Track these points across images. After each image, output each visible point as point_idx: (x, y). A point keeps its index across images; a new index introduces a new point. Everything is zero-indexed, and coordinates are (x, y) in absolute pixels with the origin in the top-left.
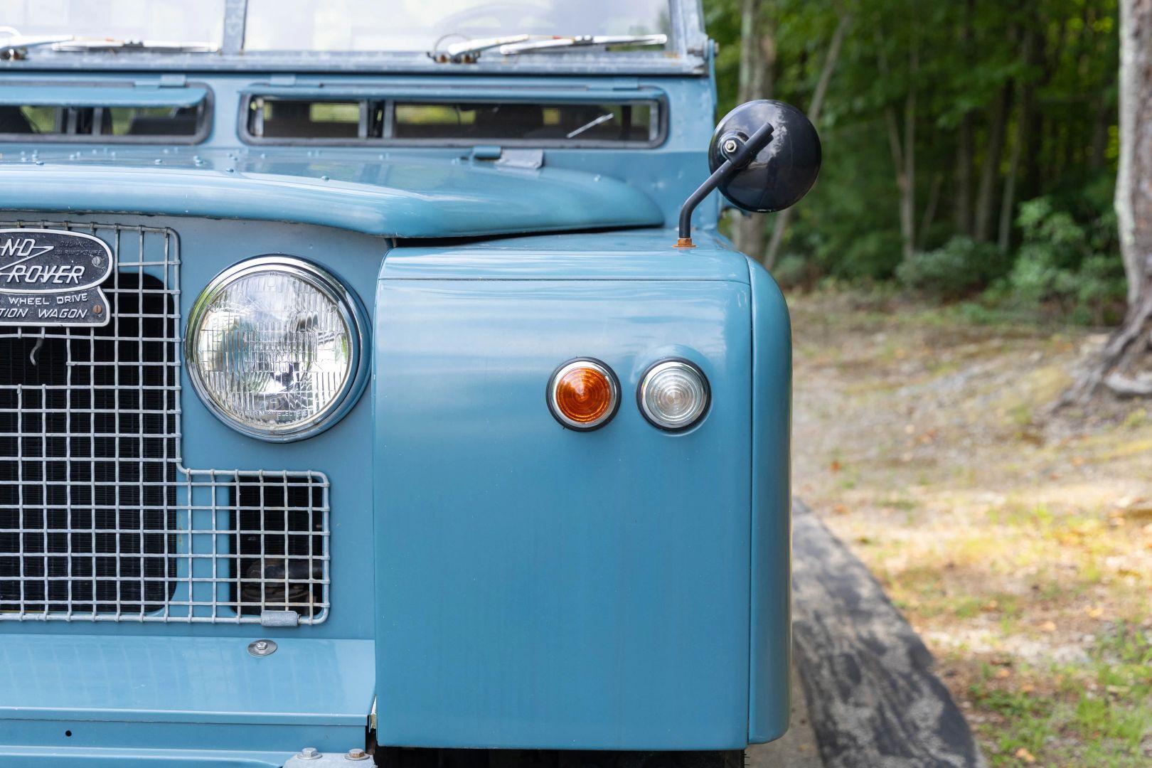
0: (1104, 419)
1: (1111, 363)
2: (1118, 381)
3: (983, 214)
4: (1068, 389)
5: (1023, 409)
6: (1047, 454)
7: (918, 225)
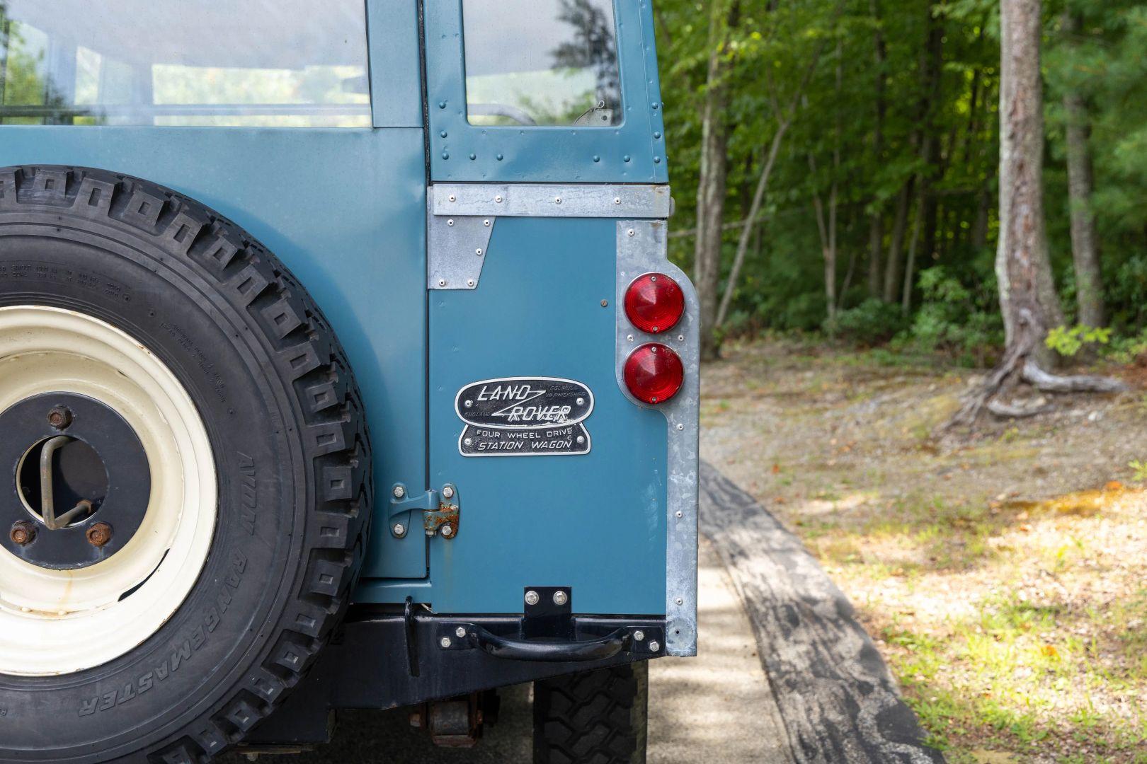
0: (985, 436)
1: (992, 393)
2: (996, 405)
3: (890, 280)
4: (958, 412)
5: (923, 427)
6: (942, 461)
7: (838, 290)
